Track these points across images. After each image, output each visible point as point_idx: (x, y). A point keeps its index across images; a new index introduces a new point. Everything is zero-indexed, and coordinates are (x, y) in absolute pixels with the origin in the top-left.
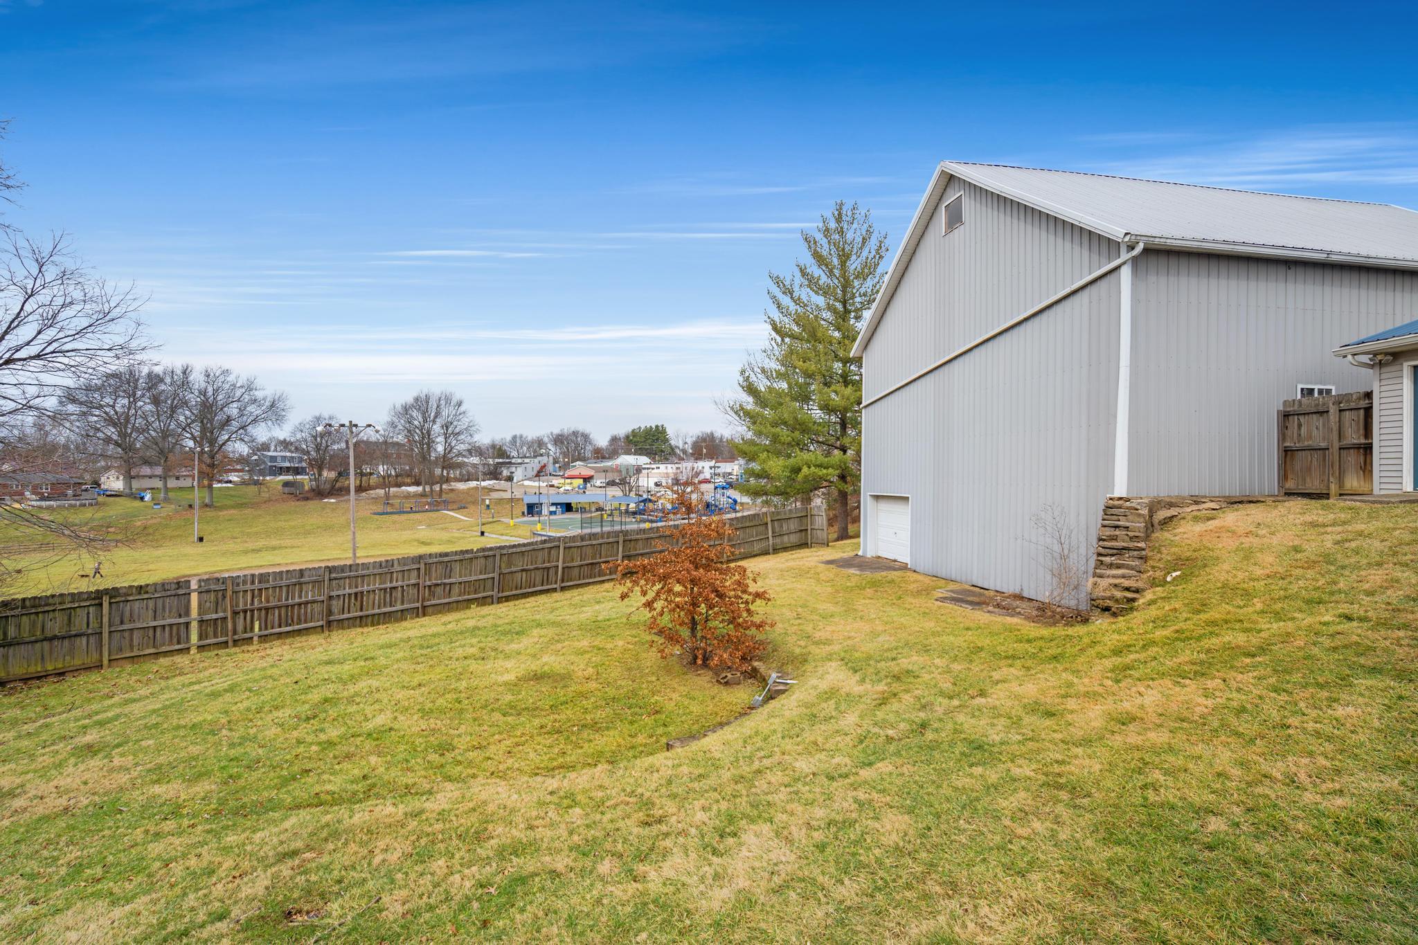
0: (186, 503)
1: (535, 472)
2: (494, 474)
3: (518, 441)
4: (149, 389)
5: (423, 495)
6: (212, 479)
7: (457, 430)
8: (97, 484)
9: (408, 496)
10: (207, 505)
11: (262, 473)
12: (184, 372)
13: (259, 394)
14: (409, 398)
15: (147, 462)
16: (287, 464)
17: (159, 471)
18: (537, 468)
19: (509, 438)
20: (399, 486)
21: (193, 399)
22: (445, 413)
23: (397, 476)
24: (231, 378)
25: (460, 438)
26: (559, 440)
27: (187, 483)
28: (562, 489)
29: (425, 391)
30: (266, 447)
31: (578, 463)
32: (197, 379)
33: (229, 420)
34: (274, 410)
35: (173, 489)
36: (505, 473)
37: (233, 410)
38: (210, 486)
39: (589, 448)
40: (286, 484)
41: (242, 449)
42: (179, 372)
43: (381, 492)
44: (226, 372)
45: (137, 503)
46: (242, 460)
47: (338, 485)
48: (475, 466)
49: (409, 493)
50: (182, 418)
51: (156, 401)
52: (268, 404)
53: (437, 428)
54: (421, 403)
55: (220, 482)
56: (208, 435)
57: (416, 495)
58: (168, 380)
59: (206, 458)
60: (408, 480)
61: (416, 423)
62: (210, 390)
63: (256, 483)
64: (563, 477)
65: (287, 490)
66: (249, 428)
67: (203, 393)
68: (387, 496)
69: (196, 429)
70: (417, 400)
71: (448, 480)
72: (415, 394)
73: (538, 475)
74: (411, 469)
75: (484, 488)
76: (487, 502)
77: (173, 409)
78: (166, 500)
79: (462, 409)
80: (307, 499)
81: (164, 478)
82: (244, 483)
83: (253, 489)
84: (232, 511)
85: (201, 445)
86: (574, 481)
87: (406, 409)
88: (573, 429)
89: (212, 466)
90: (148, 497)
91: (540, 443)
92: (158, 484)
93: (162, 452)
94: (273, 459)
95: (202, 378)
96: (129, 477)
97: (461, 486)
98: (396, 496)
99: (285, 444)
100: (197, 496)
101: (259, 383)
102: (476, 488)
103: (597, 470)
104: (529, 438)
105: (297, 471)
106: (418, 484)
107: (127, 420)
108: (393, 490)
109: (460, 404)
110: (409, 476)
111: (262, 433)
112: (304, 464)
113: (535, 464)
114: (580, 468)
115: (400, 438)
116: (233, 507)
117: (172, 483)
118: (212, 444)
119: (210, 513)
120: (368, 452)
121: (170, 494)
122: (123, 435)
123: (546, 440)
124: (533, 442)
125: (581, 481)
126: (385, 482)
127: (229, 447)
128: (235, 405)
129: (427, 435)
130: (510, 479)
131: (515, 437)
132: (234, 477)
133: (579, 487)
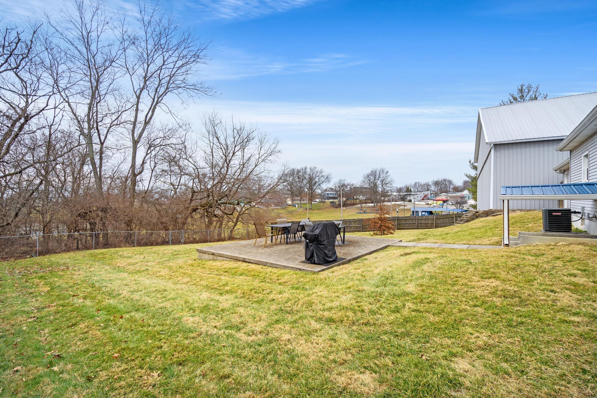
0: (305, 208)
1: (421, 198)
2: (403, 199)
3: (417, 185)
4: (297, 174)
5: (374, 207)
6: (312, 201)
7: (386, 182)
8: (286, 202)
9: (369, 207)
10: (310, 209)
11: (325, 199)
12: (305, 169)
13: (324, 174)
14: (369, 172)
15: (297, 196)
16: (331, 196)
17: (299, 198)
18: (423, 196)
19: (413, 184)
20: (366, 203)
21: (307, 177)
22: (381, 176)
23: (366, 200)
24: (316, 170)
25: (387, 185)
26: (437, 183)
27: (305, 202)
28: (432, 206)
29: (375, 169)
30: (326, 190)
31: (443, 194)
32: (308, 171)
33: (316, 183)
34: (328, 179)
35: (303, 204)
36: (408, 198)
37: (317, 179)
38: (311, 203)
39: (452, 187)
40: (331, 202)
41: (319, 191)
42: (304, 169)
43: (359, 205)
44: (315, 168)
45: (294, 208)
46: (320, 195)
47: (346, 203)
48: (395, 195)
49: (369, 206)
50: (305, 183)
51: (299, 178)
52: (326, 177)
53: (379, 182)
54: (373, 174)
55: (314, 202)
56: (311, 188)
57: (372, 207)
58: (301, 171)
59: (310, 194)
60: (369, 201)
61: (371, 180)
62: (311, 174)
63: (323, 202)
64: (433, 200)
65: (331, 204)
66: (321, 185)
67: (310, 175)
68: (361, 207)
69: (308, 185)
70: (372, 172)
71: (384, 201)
72: (371, 170)
73: (423, 199)
74: (371, 197)
75: (398, 204)
76: (397, 210)
77: (303, 180)
78: (301, 207)
79: (388, 174)
80: (337, 207)
81: (300, 200)
82: (320, 202)
83: (322, 204)
84: (317, 211)
85: (309, 191)
86: (438, 202)
87: (368, 176)
88: (444, 178)
89: (312, 197)
90: (297, 206)
91: (428, 185)
92: (299, 202)
93: (300, 193)
94: (328, 194)
95: (309, 170)
96: (293, 200)
97: (389, 204)
98: (364, 207)
99: (331, 189)
100: (308, 206)
101: (324, 170)
102: (395, 205)
103: (451, 197)
104: (422, 183)
105: (335, 198)
106: (372, 203)
107: (292, 184)
108: (363, 205)
109: (387, 172)
110: (370, 200)
111: (324, 186)
112: (337, 196)
113: (422, 195)
114: (443, 196)
115: (366, 186)
116: (317, 210)
117: (302, 202)
118: (312, 190)
119: (311, 211)
120: (356, 191)
121: (302, 205)
122: (291, 188)
123: (431, 183)
124: (424, 185)
125: (442, 202)
126: (361, 202)
127: (316, 190)
128: (317, 178)
129: (375, 185)
130: (410, 201)
131: (416, 183)
132: (317, 200)
133: (440, 205)
